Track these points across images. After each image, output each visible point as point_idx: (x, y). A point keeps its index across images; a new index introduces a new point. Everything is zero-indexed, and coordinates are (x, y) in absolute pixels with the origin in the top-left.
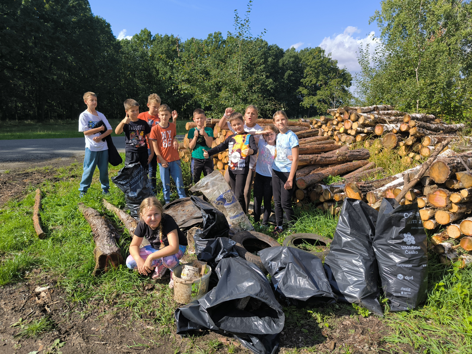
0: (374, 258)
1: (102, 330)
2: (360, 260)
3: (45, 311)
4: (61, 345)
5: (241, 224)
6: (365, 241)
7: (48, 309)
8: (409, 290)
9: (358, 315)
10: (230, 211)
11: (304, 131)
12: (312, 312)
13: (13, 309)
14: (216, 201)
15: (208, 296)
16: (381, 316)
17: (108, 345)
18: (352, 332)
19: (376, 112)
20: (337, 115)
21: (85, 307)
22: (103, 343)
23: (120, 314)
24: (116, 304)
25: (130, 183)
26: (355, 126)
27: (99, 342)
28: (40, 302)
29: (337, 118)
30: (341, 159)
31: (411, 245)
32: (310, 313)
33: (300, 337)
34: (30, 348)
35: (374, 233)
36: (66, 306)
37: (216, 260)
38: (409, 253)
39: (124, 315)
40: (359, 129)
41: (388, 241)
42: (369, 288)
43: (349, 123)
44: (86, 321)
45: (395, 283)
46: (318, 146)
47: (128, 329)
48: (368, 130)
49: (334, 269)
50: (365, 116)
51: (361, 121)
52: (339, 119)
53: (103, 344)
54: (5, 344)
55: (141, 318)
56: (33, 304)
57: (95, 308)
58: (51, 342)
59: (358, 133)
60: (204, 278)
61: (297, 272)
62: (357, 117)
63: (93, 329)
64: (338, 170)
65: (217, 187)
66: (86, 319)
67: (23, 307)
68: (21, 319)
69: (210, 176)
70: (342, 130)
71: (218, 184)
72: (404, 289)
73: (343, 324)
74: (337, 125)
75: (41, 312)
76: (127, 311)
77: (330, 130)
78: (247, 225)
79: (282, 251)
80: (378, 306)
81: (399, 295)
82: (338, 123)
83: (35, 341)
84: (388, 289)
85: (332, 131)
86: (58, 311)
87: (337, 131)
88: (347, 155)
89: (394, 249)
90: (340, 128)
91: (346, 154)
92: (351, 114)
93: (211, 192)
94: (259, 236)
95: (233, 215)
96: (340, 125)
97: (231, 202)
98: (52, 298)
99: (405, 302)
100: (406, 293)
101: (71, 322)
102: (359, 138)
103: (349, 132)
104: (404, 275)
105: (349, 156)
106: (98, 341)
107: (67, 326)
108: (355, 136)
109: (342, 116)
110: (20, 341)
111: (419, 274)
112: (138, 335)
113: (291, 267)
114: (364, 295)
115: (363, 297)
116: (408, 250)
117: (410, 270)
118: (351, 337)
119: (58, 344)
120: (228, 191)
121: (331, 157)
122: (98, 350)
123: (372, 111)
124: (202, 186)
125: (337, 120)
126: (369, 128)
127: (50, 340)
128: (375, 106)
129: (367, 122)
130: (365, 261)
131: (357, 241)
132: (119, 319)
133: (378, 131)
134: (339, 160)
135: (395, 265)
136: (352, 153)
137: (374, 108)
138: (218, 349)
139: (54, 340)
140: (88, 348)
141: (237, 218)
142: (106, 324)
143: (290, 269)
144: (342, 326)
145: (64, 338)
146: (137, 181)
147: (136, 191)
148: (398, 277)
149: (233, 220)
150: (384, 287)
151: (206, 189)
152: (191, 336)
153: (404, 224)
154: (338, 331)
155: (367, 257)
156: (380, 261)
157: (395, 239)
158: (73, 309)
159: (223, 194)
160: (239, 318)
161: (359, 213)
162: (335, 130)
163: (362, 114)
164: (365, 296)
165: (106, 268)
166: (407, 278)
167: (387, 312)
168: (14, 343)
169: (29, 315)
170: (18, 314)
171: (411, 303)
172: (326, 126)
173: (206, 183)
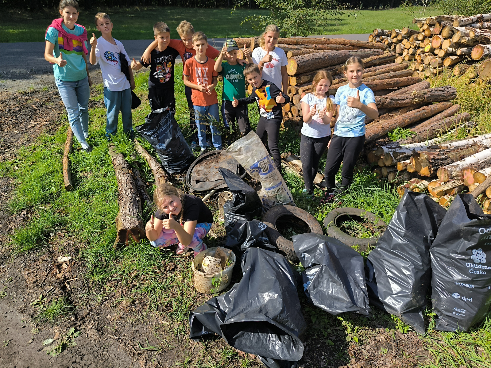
0: (429, 267)
1: (117, 320)
2: (410, 269)
3: (64, 288)
4: (76, 334)
5: (277, 196)
6: (421, 246)
7: (68, 286)
8: (464, 312)
9: (395, 328)
10: (265, 182)
11: (375, 57)
12: (342, 319)
13: (34, 282)
14: (250, 169)
15: (227, 295)
16: (422, 333)
17: (120, 340)
18: (384, 351)
19: (479, 25)
20: (425, 27)
21: (103, 288)
22: (116, 337)
23: (137, 301)
24: (134, 287)
25: (158, 133)
26: (446, 45)
27: (112, 336)
28: (60, 276)
29: (424, 31)
30: (416, 102)
31: (480, 263)
32: (340, 320)
33: (323, 353)
34: (47, 334)
35: (435, 234)
36: (84, 285)
37: (242, 247)
38: (475, 272)
39: (141, 303)
40: (450, 49)
41: (451, 255)
42: (414, 302)
43: (439, 39)
44: (103, 306)
45: (447, 301)
46: (390, 80)
47: (143, 322)
48: (462, 52)
49: (377, 269)
50: (462, 32)
51: (455, 39)
52: (427, 33)
53: (116, 339)
54: (24, 327)
55: (157, 309)
56: (54, 279)
57: (113, 291)
58: (66, 330)
59: (448, 54)
60: (225, 272)
61: (331, 277)
62: (451, 32)
63: (108, 317)
64: (410, 119)
65: (251, 153)
66: (103, 303)
67: (44, 281)
68: (41, 297)
69: (244, 139)
70: (427, 49)
71: (252, 150)
72: (458, 310)
73: (375, 339)
74: (422, 41)
75: (61, 289)
76: (144, 298)
77: (413, 46)
78: (284, 197)
79: (318, 245)
80: (421, 323)
81: (450, 314)
82: (425, 37)
83: (52, 326)
84: (437, 305)
85: (415, 48)
86: (76, 290)
87: (421, 50)
88: (425, 96)
89: (455, 264)
90: (425, 45)
91: (425, 94)
92: (444, 26)
93: (245, 158)
94: (296, 212)
95: (269, 186)
96: (426, 41)
97: (267, 171)
98: (72, 272)
99: (456, 322)
100: (458, 314)
101: (88, 306)
102: (447, 62)
103: (436, 52)
104: (462, 295)
105: (428, 97)
106: (112, 334)
107: (83, 311)
108: (443, 59)
109: (432, 29)
110: (38, 325)
111: (481, 296)
112: (151, 331)
113: (325, 270)
114: (406, 309)
115: (405, 311)
116: (473, 268)
117: (470, 291)
118: (382, 359)
119: (72, 334)
120: (265, 158)
121: (404, 99)
122: (111, 346)
123: (474, 23)
124: (234, 151)
125: (423, 33)
126: (464, 49)
127: (66, 328)
128: (479, 15)
129: (463, 41)
130: (416, 270)
131: (411, 246)
132: (135, 307)
133: (475, 54)
134: (414, 103)
135: (453, 282)
136: (432, 93)
137: (478, 18)
138: (232, 359)
139: (69, 328)
140: (101, 342)
141: (273, 190)
142: (122, 313)
143: (323, 272)
144: (373, 342)
145: (80, 326)
146: (166, 130)
147: (164, 143)
148: (453, 295)
149: (268, 192)
150: (434, 301)
151: (239, 155)
152: (205, 341)
153: (477, 240)
154: (368, 347)
155: (420, 266)
156: (434, 272)
157: (459, 254)
158: (91, 289)
159: (258, 162)
160: (256, 334)
161: (421, 210)
162: (419, 47)
163: (458, 28)
164: (408, 310)
165: (127, 242)
166: (464, 298)
167: (430, 330)
168: (33, 327)
169: (49, 291)
170: (39, 289)
171: (463, 326)
172: (408, 40)
173: (239, 147)
